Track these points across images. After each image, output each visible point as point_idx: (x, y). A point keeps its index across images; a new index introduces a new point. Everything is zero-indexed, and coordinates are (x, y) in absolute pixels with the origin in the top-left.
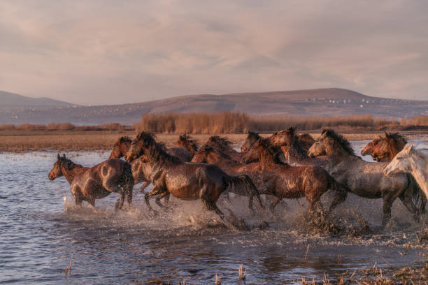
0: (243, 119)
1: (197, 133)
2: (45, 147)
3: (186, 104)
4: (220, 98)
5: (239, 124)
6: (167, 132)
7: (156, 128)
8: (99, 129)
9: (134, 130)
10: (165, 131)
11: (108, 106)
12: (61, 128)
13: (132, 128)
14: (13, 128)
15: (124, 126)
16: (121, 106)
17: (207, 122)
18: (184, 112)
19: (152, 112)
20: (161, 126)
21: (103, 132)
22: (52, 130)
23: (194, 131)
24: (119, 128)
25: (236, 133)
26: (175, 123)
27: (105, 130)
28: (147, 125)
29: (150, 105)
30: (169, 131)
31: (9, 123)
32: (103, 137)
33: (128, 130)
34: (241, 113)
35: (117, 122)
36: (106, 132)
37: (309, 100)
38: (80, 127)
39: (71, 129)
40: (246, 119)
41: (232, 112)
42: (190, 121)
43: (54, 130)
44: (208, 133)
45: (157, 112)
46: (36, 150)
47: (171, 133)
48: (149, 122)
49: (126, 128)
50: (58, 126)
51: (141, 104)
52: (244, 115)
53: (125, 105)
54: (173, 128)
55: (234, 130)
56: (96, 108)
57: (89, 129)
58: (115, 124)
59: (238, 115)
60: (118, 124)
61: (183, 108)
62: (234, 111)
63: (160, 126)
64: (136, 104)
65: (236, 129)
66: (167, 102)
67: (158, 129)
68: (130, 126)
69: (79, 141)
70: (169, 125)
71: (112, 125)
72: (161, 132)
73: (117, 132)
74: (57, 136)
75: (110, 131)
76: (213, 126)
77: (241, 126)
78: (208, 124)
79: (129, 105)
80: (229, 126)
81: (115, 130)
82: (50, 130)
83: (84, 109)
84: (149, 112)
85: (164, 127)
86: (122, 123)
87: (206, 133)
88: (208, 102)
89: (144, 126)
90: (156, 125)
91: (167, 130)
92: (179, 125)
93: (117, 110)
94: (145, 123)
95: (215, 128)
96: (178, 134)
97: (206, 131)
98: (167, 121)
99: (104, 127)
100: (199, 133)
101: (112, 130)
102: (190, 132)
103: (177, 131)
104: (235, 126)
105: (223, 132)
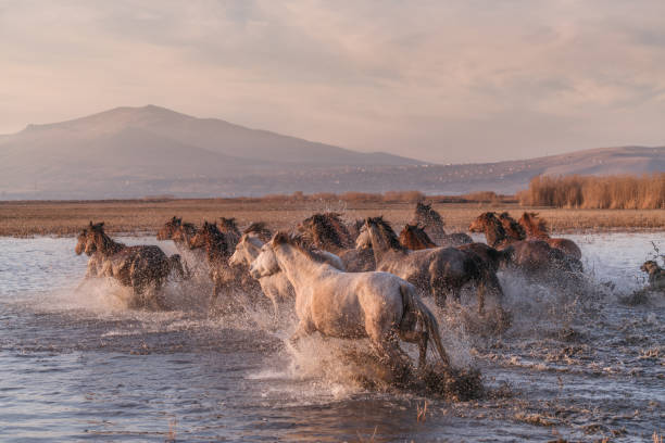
1: (617, 208)
3: (600, 162)
4: (655, 151)
6: (569, 206)
7: (552, 199)
8: (465, 201)
9: (517, 202)
10: (566, 203)
11: (477, 166)
12: (404, 198)
13: (515, 199)
15: (501, 197)
16: (496, 164)
17: (634, 190)
18: (597, 175)
19: (545, 174)
20: (559, 196)
21: (470, 205)
22: (392, 202)
23: (613, 205)
24: (493, 199)
26: (583, 189)
27: (473, 201)
28: (537, 195)
29: (543, 163)
30: (573, 204)
32: (469, 212)
33: (508, 202)
35: (490, 190)
36: (475, 205)
38: (434, 197)
42: (606, 187)
43: (394, 202)
44: (636, 208)
45: (555, 174)
47: (576, 207)
48: (542, 189)
49: (505, 199)
50: (401, 196)
51: (527, 163)
53: (503, 163)
54: (579, 200)
56: (458, 167)
57: (447, 200)
58: (487, 193)
60: (492, 194)
61: (595, 168)
63: (557, 196)
64: (519, 162)
66: (570, 159)
67: (556, 201)
68: (512, 197)
70: (573, 194)
71: (482, 194)
72: (560, 205)
73: (491, 205)
74: (400, 211)
75: (480, 204)
76: (644, 196)
78: (635, 194)
79: (510, 163)
81: (489, 202)
82: (387, 202)
83: (440, 169)
84: (542, 173)
85: (564, 195)
86: (498, 191)
87: (632, 209)
88: (636, 159)
89: (534, 196)
90: (552, 195)
91: (569, 203)
92: (589, 195)
93: (491, 170)
94: (534, 191)
95: (648, 200)
96: (586, 209)
97: (632, 204)
98: (569, 188)
99: (471, 198)
100: (621, 207)
101: (484, 202)
102: (607, 206)
103: (585, 204)
105: (659, 206)
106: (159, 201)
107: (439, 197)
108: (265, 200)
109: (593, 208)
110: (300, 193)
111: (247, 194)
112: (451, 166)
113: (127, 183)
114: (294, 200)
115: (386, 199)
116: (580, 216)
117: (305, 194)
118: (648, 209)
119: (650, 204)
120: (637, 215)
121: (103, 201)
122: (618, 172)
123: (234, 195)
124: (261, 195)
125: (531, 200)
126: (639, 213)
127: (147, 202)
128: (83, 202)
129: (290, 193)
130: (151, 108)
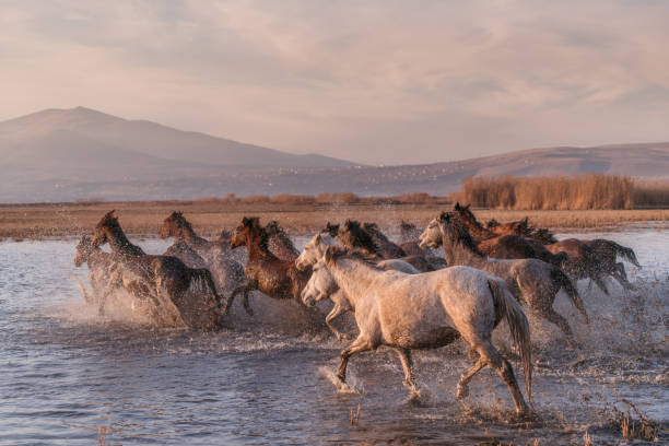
0: (624, 186)
1: (549, 209)
3: (532, 163)
4: (587, 152)
5: (617, 194)
6: (501, 207)
7: (485, 200)
8: (398, 203)
9: (450, 203)
10: (499, 205)
11: (410, 167)
12: (338, 200)
13: (447, 200)
14: (266, 200)
15: (435, 198)
16: (429, 166)
17: (565, 191)
18: (530, 176)
19: (478, 176)
20: (492, 197)
21: (403, 206)
22: (324, 204)
23: (546, 205)
24: (427, 200)
25: (614, 208)
26: (516, 192)
27: (405, 203)
28: (470, 196)
29: (475, 165)
30: (506, 205)
31: (261, 193)
32: (402, 214)
33: (440, 204)
34: (622, 176)
35: (423, 191)
36: (408, 206)
38: (366, 199)
39: (354, 202)
40: (629, 185)
41: (606, 175)
42: (539, 188)
44: (568, 209)
45: (488, 175)
47: (509, 207)
48: (474, 191)
49: (439, 201)
50: (333, 198)
51: (460, 164)
52: (625, 180)
53: (436, 164)
54: (511, 201)
55: (609, 202)
56: (392, 169)
57: (380, 202)
58: (421, 195)
59: (616, 179)
60: (425, 195)
61: (528, 169)
62: (610, 172)
63: (490, 197)
64: (452, 163)
65: (614, 201)
66: (503, 160)
67: (488, 201)
68: (445, 198)
70: (505, 195)
71: (415, 195)
72: (493, 206)
73: (423, 206)
75: (413, 206)
76: (576, 195)
77: (621, 196)
78: (567, 195)
79: (442, 164)
80: (601, 197)
81: (421, 203)
82: (320, 204)
83: (372, 170)
84: (474, 174)
85: (497, 197)
86: (432, 193)
87: (565, 209)
88: (570, 159)
89: (467, 197)
90: (485, 195)
91: (502, 204)
92: (522, 196)
93: (424, 172)
94: (467, 193)
95: (580, 200)
96: (519, 209)
97: (564, 205)
98: (502, 190)
99: (404, 200)
100: (554, 208)
101: (417, 204)
102: (539, 207)
103: (518, 204)
104: (611, 196)
105: (591, 206)
106: (89, 204)
107: (371, 199)
108: (200, 203)
109: (525, 209)
110: (232, 196)
112: (385, 168)
113: (57, 186)
114: (227, 202)
115: (320, 201)
116: (512, 217)
117: (238, 196)
118: (579, 209)
119: (582, 205)
120: (570, 216)
121: (31, 205)
122: (549, 173)
123: (166, 198)
124: (193, 198)
125: (464, 201)
126: (572, 213)
127: (77, 205)
128: (11, 206)
129: (222, 195)
130: (80, 110)
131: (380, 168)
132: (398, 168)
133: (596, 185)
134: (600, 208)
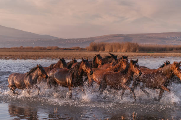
0: (136, 45)
1: (115, 52)
2: (46, 57)
3: (110, 39)
4: (126, 36)
5: (134, 48)
6: (101, 51)
7: (96, 49)
8: (70, 49)
9: (86, 50)
10: (100, 50)
11: (75, 39)
13: (86, 49)
14: (32, 48)
15: (82, 48)
16: (80, 39)
17: (119, 47)
18: (109, 42)
20: (98, 48)
21: (72, 51)
23: (114, 51)
25: (133, 52)
26: (105, 46)
27: (73, 50)
28: (92, 48)
29: (93, 39)
30: (102, 51)
31: (30, 46)
32: (72, 53)
35: (78, 46)
36: (74, 50)
37: (167, 37)
39: (58, 49)
40: (138, 45)
42: (112, 46)
43: (50, 49)
44: (120, 52)
45: (97, 42)
46: (42, 58)
48: (93, 46)
49: (82, 49)
50: (52, 48)
51: (89, 38)
52: (137, 44)
53: (82, 38)
54: (104, 50)
55: (132, 50)
56: (69, 40)
57: (66, 49)
59: (134, 44)
60: (79, 47)
62: (132, 42)
64: (87, 38)
65: (133, 50)
66: (102, 37)
67: (97, 50)
69: (61, 55)
70: (102, 48)
71: (76, 47)
72: (98, 51)
74: (52, 52)
75: (75, 50)
76: (122, 49)
78: (120, 48)
79: (84, 38)
80: (130, 49)
81: (78, 50)
82: (48, 49)
83: (63, 40)
84: (93, 42)
85: (99, 48)
86: (81, 47)
88: (120, 38)
91: (101, 50)
92: (107, 48)
93: (79, 41)
94: (91, 47)
95: (123, 50)
96: (106, 52)
97: (119, 51)
98: (101, 46)
99: (73, 49)
102: (112, 51)
103: (105, 51)
104: (132, 49)
105: (126, 51)
107: (63, 48)
108: (12, 49)
109: (108, 52)
110: (22, 47)
111: (6, 47)
114: (20, 48)
116: (104, 54)
117: (24, 47)
118: (123, 52)
119: (124, 51)
120: (120, 54)
122: (115, 42)
124: (10, 47)
125: (90, 49)
129: (19, 47)
131: (66, 39)
132: (71, 39)
133: (128, 45)
134: (129, 52)
